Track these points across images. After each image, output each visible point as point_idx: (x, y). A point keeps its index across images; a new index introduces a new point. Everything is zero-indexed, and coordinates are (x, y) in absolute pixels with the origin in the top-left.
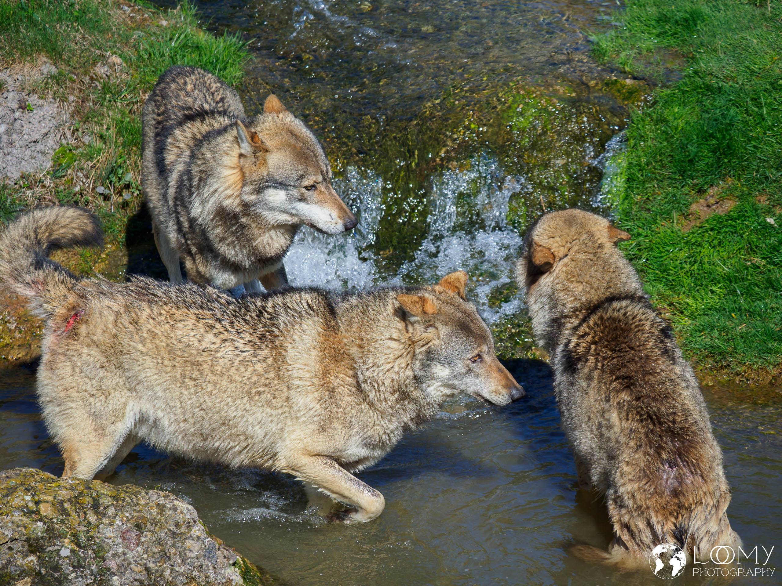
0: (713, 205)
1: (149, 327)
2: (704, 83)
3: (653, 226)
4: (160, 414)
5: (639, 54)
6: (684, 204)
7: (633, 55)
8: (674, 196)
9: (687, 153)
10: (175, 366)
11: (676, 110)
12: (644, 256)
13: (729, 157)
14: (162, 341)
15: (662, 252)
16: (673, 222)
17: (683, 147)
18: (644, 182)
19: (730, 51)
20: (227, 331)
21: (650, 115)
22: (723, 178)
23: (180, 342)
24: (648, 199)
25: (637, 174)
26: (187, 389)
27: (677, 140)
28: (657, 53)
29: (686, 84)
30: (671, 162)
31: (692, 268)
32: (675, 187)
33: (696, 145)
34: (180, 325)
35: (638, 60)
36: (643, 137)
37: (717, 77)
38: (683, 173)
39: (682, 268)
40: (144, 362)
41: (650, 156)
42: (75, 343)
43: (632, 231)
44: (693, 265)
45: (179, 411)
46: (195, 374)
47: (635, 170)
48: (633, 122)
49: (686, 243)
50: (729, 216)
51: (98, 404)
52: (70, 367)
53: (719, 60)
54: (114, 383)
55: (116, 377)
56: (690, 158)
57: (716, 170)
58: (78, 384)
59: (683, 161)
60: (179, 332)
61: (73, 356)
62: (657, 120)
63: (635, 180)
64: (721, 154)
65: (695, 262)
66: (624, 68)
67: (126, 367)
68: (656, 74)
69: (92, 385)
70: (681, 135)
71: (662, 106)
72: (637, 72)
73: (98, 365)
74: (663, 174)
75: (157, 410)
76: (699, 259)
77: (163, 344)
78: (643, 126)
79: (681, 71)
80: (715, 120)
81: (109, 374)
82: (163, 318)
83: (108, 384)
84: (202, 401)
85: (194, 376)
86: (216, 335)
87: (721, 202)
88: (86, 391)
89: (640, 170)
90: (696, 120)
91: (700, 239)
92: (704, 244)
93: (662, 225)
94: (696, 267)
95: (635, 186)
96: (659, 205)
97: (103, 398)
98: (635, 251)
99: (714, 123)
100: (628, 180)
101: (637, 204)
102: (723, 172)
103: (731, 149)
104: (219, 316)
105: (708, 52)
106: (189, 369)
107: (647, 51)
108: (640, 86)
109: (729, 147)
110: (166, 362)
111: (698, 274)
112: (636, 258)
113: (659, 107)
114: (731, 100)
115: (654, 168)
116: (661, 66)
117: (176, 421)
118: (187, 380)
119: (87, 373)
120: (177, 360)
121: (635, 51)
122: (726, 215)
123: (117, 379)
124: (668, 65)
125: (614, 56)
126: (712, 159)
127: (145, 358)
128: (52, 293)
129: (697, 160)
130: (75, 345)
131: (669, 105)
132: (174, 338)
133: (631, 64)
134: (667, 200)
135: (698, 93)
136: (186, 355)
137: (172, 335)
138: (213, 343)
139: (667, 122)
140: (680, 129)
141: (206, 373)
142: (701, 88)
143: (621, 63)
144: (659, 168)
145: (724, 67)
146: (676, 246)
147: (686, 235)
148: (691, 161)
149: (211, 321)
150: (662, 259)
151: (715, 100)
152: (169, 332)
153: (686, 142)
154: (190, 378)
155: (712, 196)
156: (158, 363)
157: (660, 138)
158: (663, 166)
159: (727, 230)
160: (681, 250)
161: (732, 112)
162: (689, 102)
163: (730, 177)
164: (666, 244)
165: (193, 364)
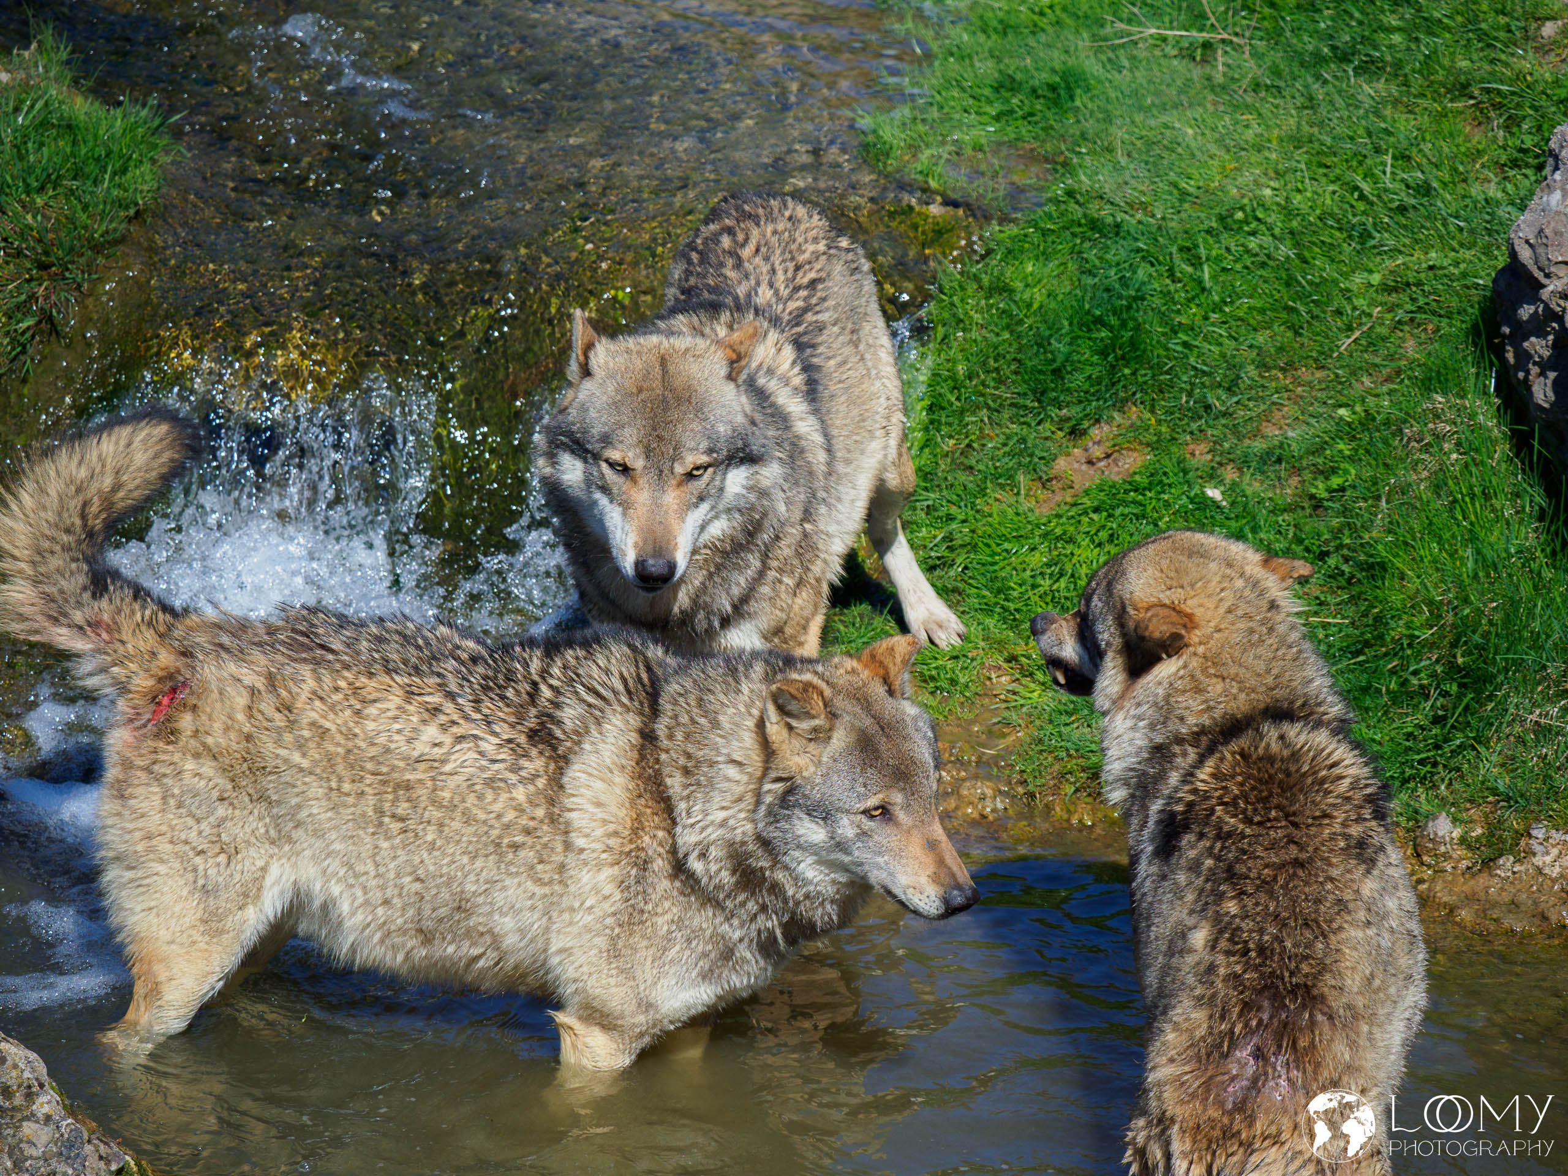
0: (1099, 460)
1: (314, 715)
2: (1085, 216)
3: (978, 501)
4: (336, 889)
5: (957, 154)
6: (1041, 458)
7: (946, 156)
8: (1023, 440)
9: (1049, 356)
10: (362, 793)
11: (1030, 269)
12: (958, 561)
13: (1132, 364)
14: (338, 744)
15: (994, 554)
16: (1018, 494)
17: (1042, 343)
18: (962, 412)
19: (1140, 151)
20: (466, 718)
21: (976, 278)
22: (1121, 405)
23: (373, 744)
24: (969, 446)
25: (949, 396)
26: (388, 838)
27: (1030, 328)
28: (995, 153)
29: (1050, 216)
30: (1016, 373)
31: (1055, 587)
32: (1024, 423)
33: (1068, 339)
34: (372, 710)
35: (956, 166)
36: (961, 321)
37: (1112, 203)
38: (1040, 394)
39: (1034, 586)
40: (304, 788)
41: (975, 359)
42: (170, 748)
43: (936, 510)
44: (1057, 580)
45: (374, 883)
46: (403, 808)
47: (944, 389)
48: (942, 292)
49: (1045, 536)
50: (1130, 483)
51: (212, 868)
52: (159, 796)
53: (1118, 168)
54: (248, 830)
55: (251, 818)
56: (1055, 366)
57: (1107, 391)
58: (172, 828)
59: (1040, 372)
60: (371, 726)
61: (165, 775)
62: (990, 289)
63: (944, 409)
64: (1116, 359)
65: (1061, 575)
66: (926, 182)
67: (274, 798)
68: (990, 195)
69: (200, 833)
70: (1038, 318)
71: (1001, 260)
72: (954, 189)
73: (215, 794)
74: (1000, 397)
75: (329, 881)
76: (1069, 568)
77: (340, 750)
78: (962, 300)
79: (1041, 189)
80: (1107, 290)
81: (237, 812)
82: (339, 697)
83: (235, 831)
84: (417, 860)
85: (400, 811)
86: (444, 728)
87: (1116, 455)
88: (186, 842)
89: (955, 388)
90: (1068, 289)
91: (1072, 529)
92: (1079, 538)
93: (997, 500)
94: (1062, 583)
95: (943, 420)
96: (992, 459)
97: (222, 858)
98: (943, 551)
99: (1105, 295)
100: (931, 409)
101: (947, 455)
102: (1122, 394)
103: (1138, 349)
104: (453, 687)
105: (1095, 152)
106: (390, 797)
107: (974, 149)
108: (957, 219)
109: (1133, 344)
110: (347, 787)
111: (1066, 598)
112: (944, 564)
113: (995, 262)
114: (1138, 250)
115: (983, 384)
116: (1000, 180)
117: (367, 903)
118: (387, 820)
119: (193, 808)
120: (368, 782)
121: (950, 148)
122: (1125, 481)
123: (253, 822)
124: (1015, 178)
125: (907, 158)
126: (1099, 368)
127: (307, 780)
128: (129, 646)
129: (1069, 369)
130: (171, 754)
131: (1015, 258)
132: (362, 736)
133: (940, 175)
134: (1007, 449)
135: (1074, 235)
136: (385, 770)
137: (357, 731)
138: (436, 745)
139: (1012, 291)
140: (1036, 306)
141: (422, 805)
142: (1080, 225)
143: (921, 172)
144: (992, 384)
145: (1126, 183)
146: (1023, 541)
147: (1044, 520)
148: (1056, 372)
149: (435, 699)
150: (996, 567)
151: (1106, 248)
152: (352, 724)
153: (1047, 333)
154: (393, 816)
155: (1099, 443)
156: (331, 789)
157: (996, 325)
158: (1001, 381)
159: (1126, 511)
160: (1033, 549)
161: (1141, 274)
162: (1056, 252)
163: (1135, 404)
164: (1004, 538)
165: (398, 786)
